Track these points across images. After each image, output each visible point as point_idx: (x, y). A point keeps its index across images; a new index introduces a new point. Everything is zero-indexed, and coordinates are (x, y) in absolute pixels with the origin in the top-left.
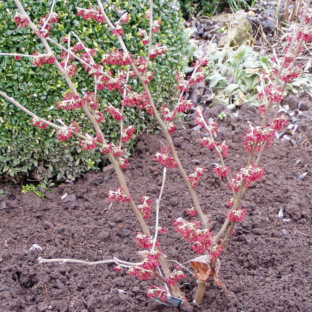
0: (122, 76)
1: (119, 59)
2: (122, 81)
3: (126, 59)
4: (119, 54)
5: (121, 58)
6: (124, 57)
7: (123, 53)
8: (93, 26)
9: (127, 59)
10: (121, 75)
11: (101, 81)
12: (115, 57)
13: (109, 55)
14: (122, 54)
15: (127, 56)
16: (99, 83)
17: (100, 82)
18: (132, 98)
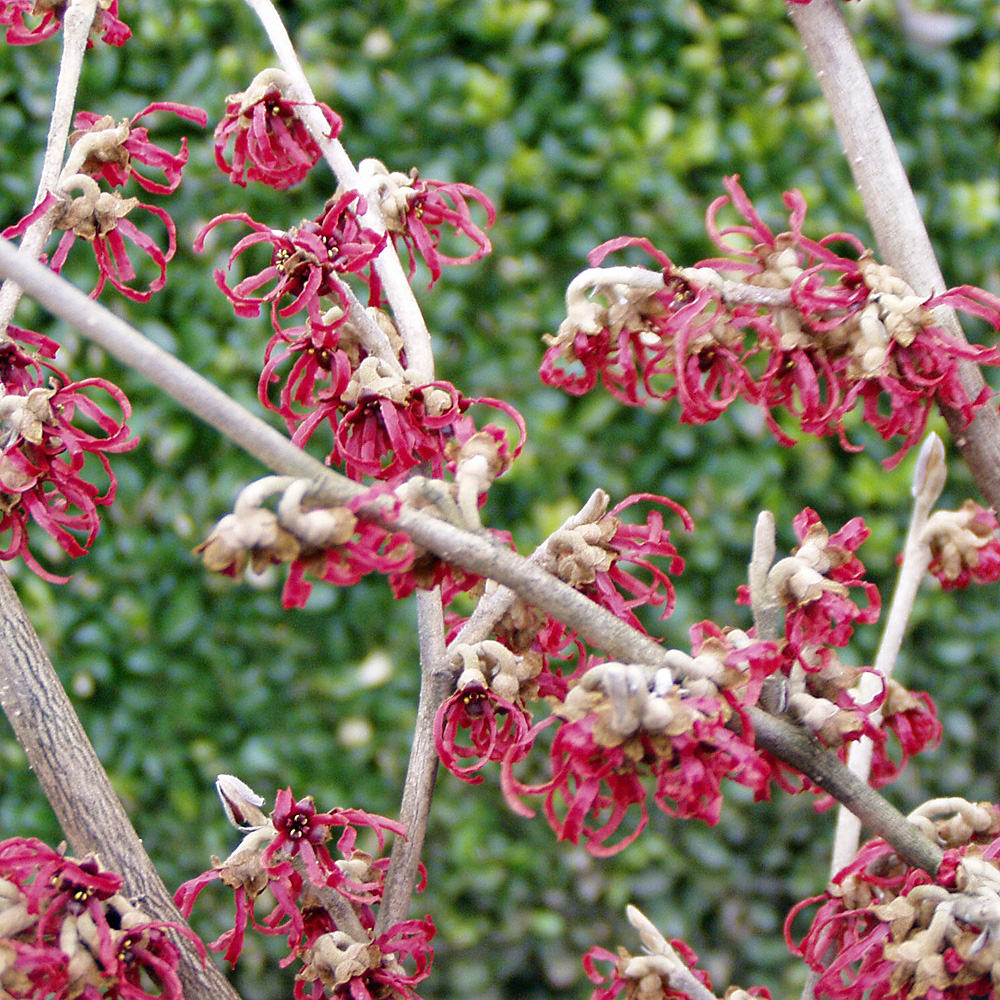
0: (813, 610)
1: (790, 340)
2: (801, 698)
3: (896, 348)
4: (795, 273)
5: (836, 328)
6: (868, 317)
7: (871, 271)
8: (727, 111)
9: (915, 349)
10: (789, 597)
11: (497, 649)
12: (735, 310)
13: (656, 279)
14: (854, 282)
15: (913, 301)
16: (471, 676)
17: (488, 664)
18: (931, 966)
